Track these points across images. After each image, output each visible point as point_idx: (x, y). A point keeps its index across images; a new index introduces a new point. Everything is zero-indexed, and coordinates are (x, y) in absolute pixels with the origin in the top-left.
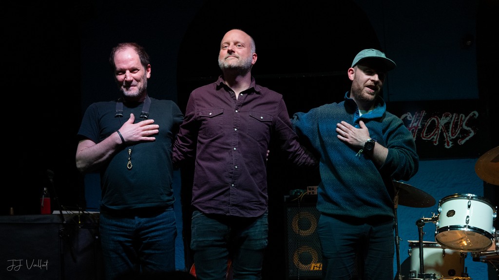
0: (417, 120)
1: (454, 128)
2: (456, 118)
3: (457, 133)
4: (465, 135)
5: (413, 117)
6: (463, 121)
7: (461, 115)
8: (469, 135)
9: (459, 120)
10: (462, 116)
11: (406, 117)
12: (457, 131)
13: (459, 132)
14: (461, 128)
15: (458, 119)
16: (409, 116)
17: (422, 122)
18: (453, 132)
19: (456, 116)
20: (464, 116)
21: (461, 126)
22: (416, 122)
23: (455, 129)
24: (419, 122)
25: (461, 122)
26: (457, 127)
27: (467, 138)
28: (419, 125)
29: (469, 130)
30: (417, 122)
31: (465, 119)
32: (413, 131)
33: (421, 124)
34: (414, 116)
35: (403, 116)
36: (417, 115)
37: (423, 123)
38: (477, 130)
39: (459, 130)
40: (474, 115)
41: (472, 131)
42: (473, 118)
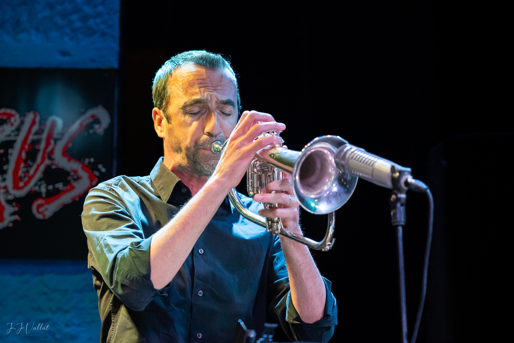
1: (26, 161)
2: (35, 128)
3: (31, 178)
4: (60, 186)
6: (56, 141)
7: (52, 118)
8: (73, 188)
9: (44, 136)
10: (54, 124)
12: (32, 171)
13: (39, 175)
14: (47, 162)
15: (40, 132)
18: (20, 174)
19: (33, 123)
20: (59, 122)
21: (50, 155)
23: (28, 166)
25: (48, 144)
26: (34, 160)
27: (66, 198)
29: (75, 172)
31: (62, 134)
38: (103, 170)
39: (42, 168)
40: (96, 120)
41: (84, 175)
42: (91, 131)
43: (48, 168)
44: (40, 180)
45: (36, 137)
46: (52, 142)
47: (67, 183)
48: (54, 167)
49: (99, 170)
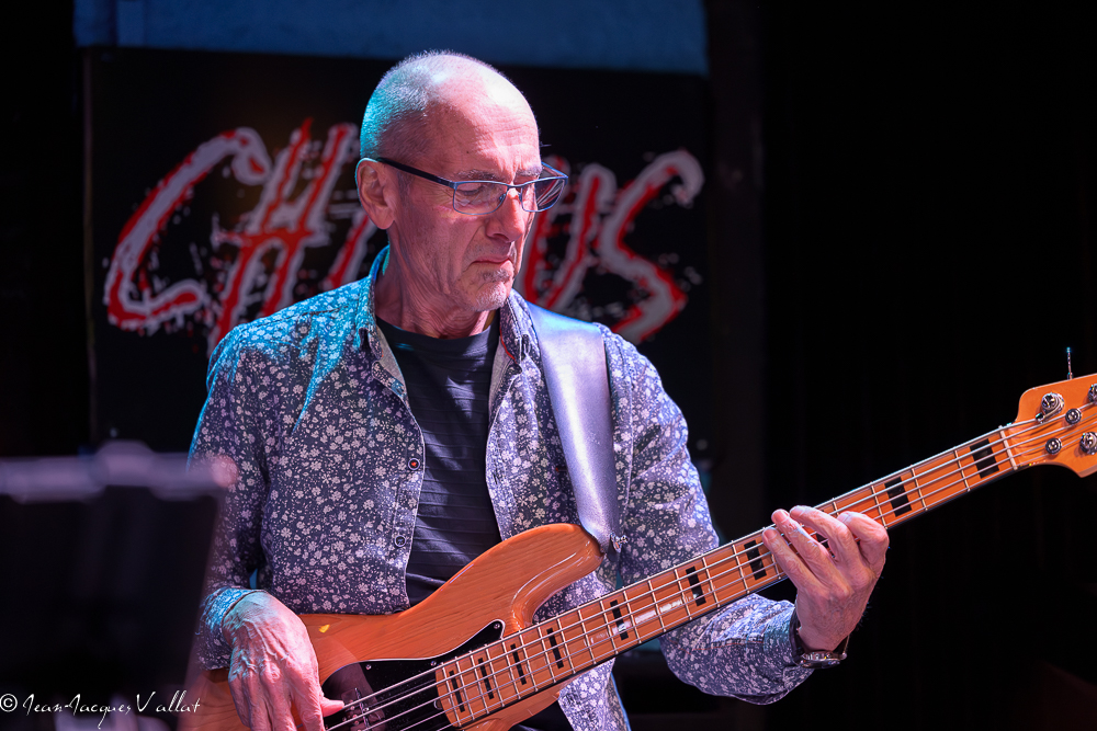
0: (301, 184)
1: (546, 257)
3: (559, 291)
4: (615, 309)
5: (273, 162)
6: (603, 216)
7: (591, 172)
8: (639, 314)
9: (579, 206)
10: (596, 183)
11: (228, 159)
12: (560, 278)
13: (574, 286)
14: (588, 260)
15: (570, 198)
16: (243, 150)
17: (332, 201)
18: (538, 283)
20: (608, 180)
21: (592, 247)
22: (292, 199)
23: (552, 269)
24: (313, 199)
25: (587, 224)
26: (562, 255)
28: (315, 221)
29: (643, 281)
30: (303, 202)
31: (613, 204)
32: (269, 259)
33: (328, 217)
34: (284, 157)
35: (207, 155)
36: (304, 151)
37: (341, 211)
38: (696, 278)
39: (579, 273)
40: (677, 179)
41: (660, 287)
42: (668, 200)
43: (591, 273)
44: (578, 296)
45: (564, 209)
46: (595, 220)
47: (629, 305)
48: (601, 272)
49: (687, 279)
